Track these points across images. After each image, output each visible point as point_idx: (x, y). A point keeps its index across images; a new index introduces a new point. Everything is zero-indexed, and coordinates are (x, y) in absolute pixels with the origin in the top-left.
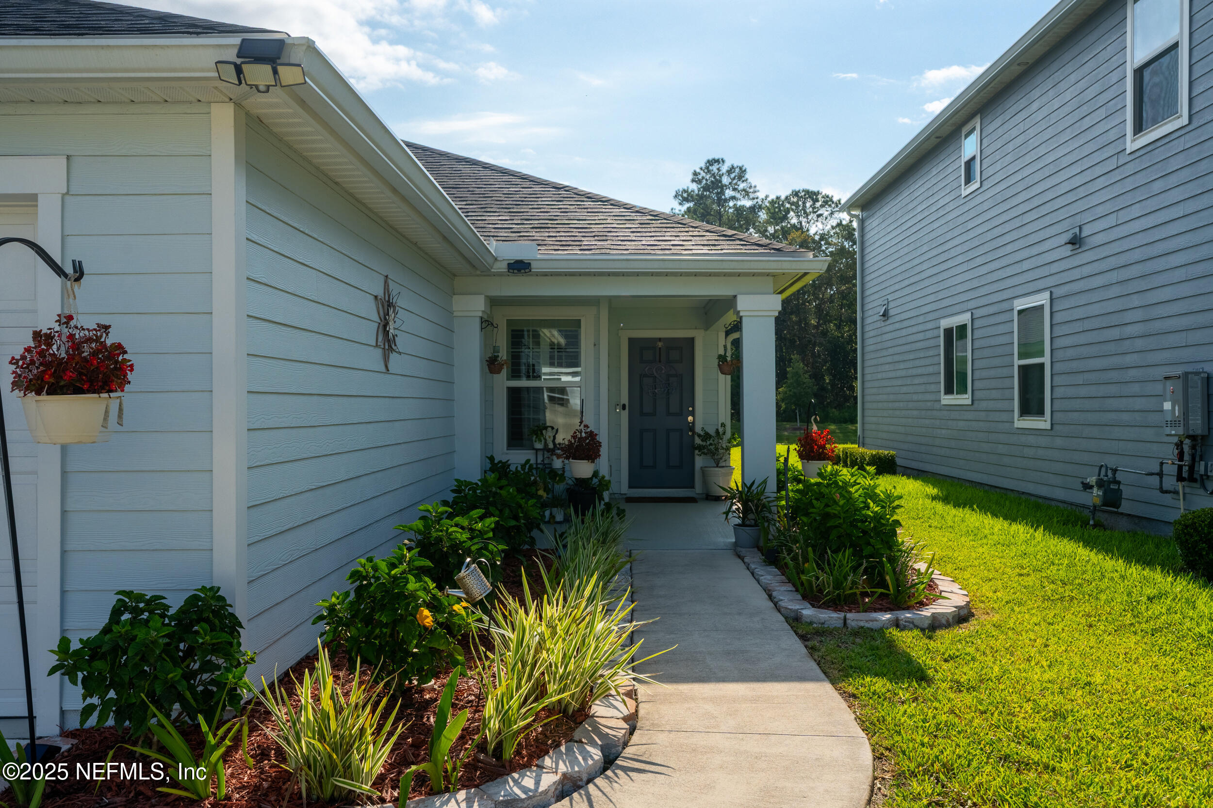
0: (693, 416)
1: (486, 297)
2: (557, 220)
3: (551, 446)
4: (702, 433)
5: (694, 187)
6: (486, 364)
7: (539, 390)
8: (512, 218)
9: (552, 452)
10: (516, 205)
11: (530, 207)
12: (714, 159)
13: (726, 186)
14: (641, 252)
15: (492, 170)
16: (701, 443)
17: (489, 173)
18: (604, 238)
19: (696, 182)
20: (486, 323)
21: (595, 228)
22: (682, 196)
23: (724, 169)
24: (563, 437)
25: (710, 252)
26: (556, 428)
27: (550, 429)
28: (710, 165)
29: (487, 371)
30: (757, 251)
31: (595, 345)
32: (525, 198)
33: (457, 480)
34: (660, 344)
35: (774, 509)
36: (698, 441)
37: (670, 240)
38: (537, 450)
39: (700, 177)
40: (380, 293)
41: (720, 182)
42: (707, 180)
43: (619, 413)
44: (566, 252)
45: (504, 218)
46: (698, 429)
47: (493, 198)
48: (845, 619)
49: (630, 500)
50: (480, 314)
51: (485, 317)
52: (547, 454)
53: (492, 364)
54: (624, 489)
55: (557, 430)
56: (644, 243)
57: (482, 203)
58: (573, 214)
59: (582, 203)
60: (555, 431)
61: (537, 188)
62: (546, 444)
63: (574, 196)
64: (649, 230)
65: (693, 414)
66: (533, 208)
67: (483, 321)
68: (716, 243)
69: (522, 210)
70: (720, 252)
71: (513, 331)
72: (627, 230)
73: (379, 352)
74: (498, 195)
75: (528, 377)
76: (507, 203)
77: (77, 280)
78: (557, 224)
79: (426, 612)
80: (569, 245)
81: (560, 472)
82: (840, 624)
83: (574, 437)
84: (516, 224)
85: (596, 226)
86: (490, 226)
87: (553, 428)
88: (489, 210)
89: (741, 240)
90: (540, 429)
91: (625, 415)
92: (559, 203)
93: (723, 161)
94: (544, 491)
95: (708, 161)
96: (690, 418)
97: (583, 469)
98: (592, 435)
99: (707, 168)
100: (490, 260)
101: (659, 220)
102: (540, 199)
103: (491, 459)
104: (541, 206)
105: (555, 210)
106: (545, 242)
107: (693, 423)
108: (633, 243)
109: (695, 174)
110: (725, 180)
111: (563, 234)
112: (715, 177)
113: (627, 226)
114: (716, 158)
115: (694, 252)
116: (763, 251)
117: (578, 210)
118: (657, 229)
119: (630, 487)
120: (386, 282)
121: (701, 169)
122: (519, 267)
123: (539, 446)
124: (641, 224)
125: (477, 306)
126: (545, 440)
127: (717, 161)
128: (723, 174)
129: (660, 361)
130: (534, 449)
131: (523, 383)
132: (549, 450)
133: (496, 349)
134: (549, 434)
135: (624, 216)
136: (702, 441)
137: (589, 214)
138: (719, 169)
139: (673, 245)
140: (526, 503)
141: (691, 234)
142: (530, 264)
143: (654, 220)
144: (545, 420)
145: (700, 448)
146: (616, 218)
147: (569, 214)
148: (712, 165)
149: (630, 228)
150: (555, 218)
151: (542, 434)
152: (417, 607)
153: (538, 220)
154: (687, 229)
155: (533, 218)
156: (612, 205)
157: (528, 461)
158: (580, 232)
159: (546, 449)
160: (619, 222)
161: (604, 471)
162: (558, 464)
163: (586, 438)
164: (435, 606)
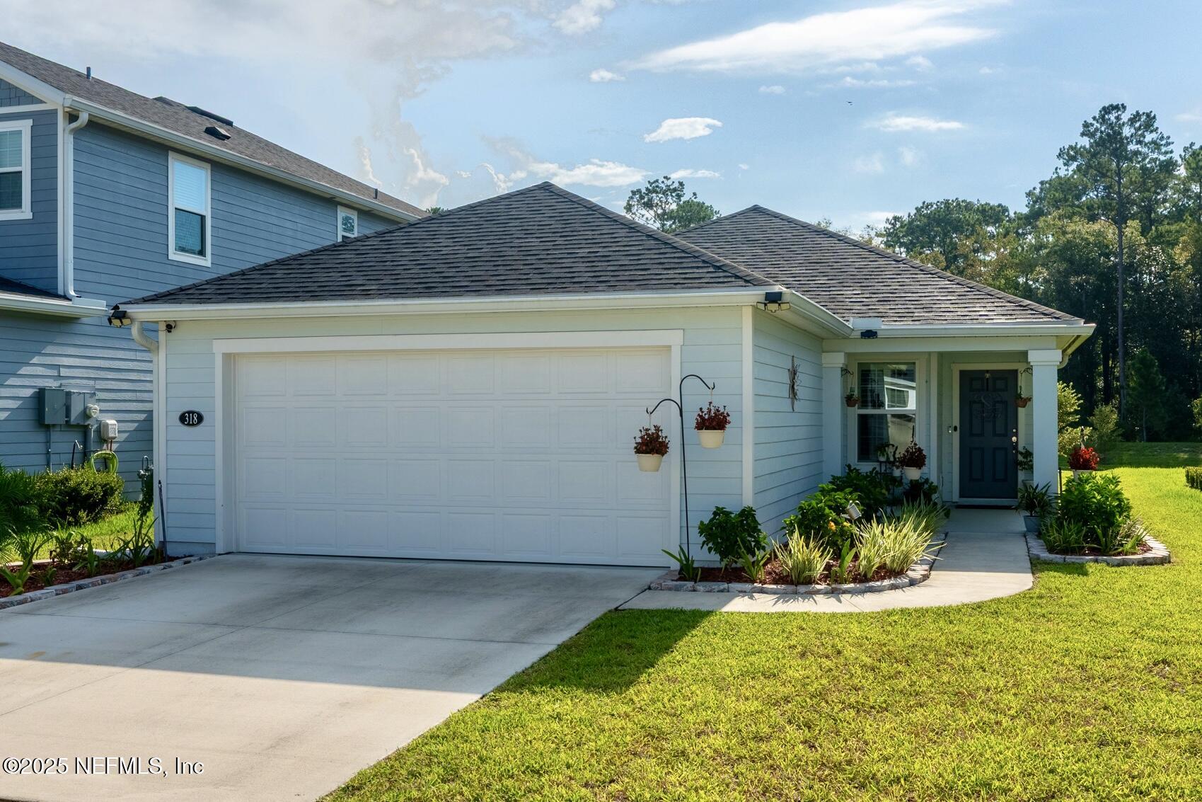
0: (1017, 437)
1: (846, 353)
2: (896, 293)
3: (892, 459)
4: (1023, 451)
5: (1085, 142)
6: (845, 400)
7: (883, 417)
8: (863, 292)
9: (893, 463)
10: (865, 279)
11: (876, 280)
12: (1111, 106)
13: (1127, 138)
14: (956, 321)
15: (846, 243)
16: (1023, 460)
17: (843, 245)
18: (930, 310)
19: (1086, 135)
20: (845, 371)
21: (925, 301)
22: (1068, 154)
23: (1125, 117)
24: (901, 452)
25: (1007, 321)
26: (896, 446)
27: (891, 446)
28: (1106, 113)
29: (846, 405)
30: (1041, 320)
31: (927, 382)
32: (872, 271)
33: (832, 476)
34: (988, 375)
35: (1053, 505)
36: (1020, 458)
37: (979, 311)
38: (881, 462)
39: (1092, 129)
40: (790, 367)
41: (1120, 134)
42: (1102, 132)
43: (952, 434)
44: (902, 323)
45: (857, 292)
46: (1020, 448)
47: (848, 273)
48: (1065, 559)
49: (960, 507)
50: (841, 366)
51: (845, 367)
52: (888, 466)
53: (849, 400)
54: (956, 497)
55: (897, 448)
56: (959, 313)
57: (840, 277)
58: (908, 287)
59: (916, 276)
60: (895, 448)
61: (882, 262)
62: (888, 458)
63: (912, 269)
64: (964, 301)
65: (1016, 435)
66: (878, 282)
67: (842, 370)
68: (1013, 312)
69: (871, 284)
70: (1015, 321)
71: (862, 371)
72: (948, 302)
73: (789, 401)
74: (852, 270)
75: (874, 406)
76: (858, 277)
77: (713, 389)
78: (896, 297)
79: (832, 524)
80: (904, 317)
81: (898, 479)
82: (1061, 561)
83: (907, 451)
84: (867, 298)
85: (926, 298)
86: (847, 300)
87: (893, 446)
88: (845, 284)
89: (1032, 309)
90: (884, 445)
91: (957, 435)
92: (899, 277)
93: (1124, 107)
94: (887, 490)
95: (1104, 108)
96: (1014, 439)
97: (913, 474)
98: (920, 450)
99: (1103, 117)
100: (849, 331)
101: (973, 291)
102: (884, 273)
103: (849, 466)
104: (884, 280)
105: (895, 284)
106: (887, 314)
107: (1017, 442)
108: (951, 314)
109: (1086, 125)
110: (1127, 131)
111: (900, 306)
112: (1112, 129)
113: (949, 298)
114: (1115, 104)
115: (995, 321)
116: (1048, 320)
117: (912, 283)
118: (971, 301)
119: (961, 496)
120: (793, 360)
121: (1094, 118)
122: (869, 334)
123: (882, 459)
124: (959, 296)
125: (838, 360)
126: (887, 454)
127: (1116, 108)
128: (1123, 124)
129: (987, 390)
130: (878, 461)
131: (870, 411)
132: (890, 462)
133: (852, 390)
134: (890, 450)
135: (947, 288)
136: (1024, 458)
137: (921, 287)
138: (1118, 118)
139: (980, 315)
140: (875, 490)
141: (996, 304)
142: (876, 332)
143: (970, 291)
144: (889, 440)
145: (1021, 463)
146: (941, 290)
147: (905, 287)
148: (1110, 113)
149: (950, 300)
150: (895, 291)
151: (885, 450)
152: (829, 521)
153: (883, 293)
154: (992, 301)
155: (878, 291)
156: (939, 277)
157: (874, 469)
158: (913, 304)
159: (888, 461)
160: (942, 294)
161: (934, 479)
162: (897, 473)
163: (915, 452)
164: (836, 523)
